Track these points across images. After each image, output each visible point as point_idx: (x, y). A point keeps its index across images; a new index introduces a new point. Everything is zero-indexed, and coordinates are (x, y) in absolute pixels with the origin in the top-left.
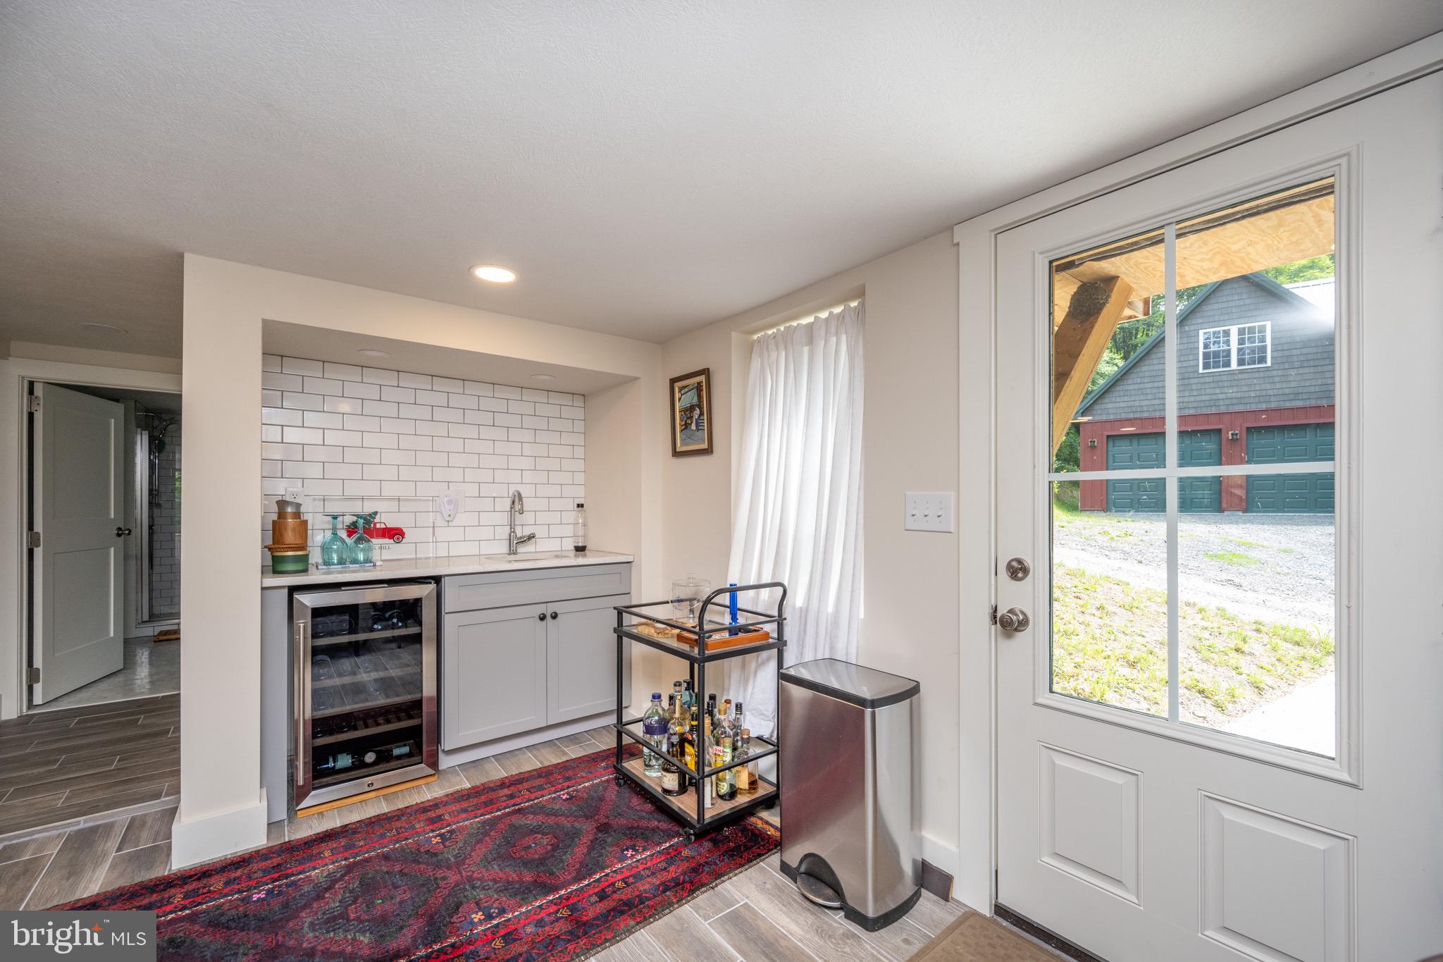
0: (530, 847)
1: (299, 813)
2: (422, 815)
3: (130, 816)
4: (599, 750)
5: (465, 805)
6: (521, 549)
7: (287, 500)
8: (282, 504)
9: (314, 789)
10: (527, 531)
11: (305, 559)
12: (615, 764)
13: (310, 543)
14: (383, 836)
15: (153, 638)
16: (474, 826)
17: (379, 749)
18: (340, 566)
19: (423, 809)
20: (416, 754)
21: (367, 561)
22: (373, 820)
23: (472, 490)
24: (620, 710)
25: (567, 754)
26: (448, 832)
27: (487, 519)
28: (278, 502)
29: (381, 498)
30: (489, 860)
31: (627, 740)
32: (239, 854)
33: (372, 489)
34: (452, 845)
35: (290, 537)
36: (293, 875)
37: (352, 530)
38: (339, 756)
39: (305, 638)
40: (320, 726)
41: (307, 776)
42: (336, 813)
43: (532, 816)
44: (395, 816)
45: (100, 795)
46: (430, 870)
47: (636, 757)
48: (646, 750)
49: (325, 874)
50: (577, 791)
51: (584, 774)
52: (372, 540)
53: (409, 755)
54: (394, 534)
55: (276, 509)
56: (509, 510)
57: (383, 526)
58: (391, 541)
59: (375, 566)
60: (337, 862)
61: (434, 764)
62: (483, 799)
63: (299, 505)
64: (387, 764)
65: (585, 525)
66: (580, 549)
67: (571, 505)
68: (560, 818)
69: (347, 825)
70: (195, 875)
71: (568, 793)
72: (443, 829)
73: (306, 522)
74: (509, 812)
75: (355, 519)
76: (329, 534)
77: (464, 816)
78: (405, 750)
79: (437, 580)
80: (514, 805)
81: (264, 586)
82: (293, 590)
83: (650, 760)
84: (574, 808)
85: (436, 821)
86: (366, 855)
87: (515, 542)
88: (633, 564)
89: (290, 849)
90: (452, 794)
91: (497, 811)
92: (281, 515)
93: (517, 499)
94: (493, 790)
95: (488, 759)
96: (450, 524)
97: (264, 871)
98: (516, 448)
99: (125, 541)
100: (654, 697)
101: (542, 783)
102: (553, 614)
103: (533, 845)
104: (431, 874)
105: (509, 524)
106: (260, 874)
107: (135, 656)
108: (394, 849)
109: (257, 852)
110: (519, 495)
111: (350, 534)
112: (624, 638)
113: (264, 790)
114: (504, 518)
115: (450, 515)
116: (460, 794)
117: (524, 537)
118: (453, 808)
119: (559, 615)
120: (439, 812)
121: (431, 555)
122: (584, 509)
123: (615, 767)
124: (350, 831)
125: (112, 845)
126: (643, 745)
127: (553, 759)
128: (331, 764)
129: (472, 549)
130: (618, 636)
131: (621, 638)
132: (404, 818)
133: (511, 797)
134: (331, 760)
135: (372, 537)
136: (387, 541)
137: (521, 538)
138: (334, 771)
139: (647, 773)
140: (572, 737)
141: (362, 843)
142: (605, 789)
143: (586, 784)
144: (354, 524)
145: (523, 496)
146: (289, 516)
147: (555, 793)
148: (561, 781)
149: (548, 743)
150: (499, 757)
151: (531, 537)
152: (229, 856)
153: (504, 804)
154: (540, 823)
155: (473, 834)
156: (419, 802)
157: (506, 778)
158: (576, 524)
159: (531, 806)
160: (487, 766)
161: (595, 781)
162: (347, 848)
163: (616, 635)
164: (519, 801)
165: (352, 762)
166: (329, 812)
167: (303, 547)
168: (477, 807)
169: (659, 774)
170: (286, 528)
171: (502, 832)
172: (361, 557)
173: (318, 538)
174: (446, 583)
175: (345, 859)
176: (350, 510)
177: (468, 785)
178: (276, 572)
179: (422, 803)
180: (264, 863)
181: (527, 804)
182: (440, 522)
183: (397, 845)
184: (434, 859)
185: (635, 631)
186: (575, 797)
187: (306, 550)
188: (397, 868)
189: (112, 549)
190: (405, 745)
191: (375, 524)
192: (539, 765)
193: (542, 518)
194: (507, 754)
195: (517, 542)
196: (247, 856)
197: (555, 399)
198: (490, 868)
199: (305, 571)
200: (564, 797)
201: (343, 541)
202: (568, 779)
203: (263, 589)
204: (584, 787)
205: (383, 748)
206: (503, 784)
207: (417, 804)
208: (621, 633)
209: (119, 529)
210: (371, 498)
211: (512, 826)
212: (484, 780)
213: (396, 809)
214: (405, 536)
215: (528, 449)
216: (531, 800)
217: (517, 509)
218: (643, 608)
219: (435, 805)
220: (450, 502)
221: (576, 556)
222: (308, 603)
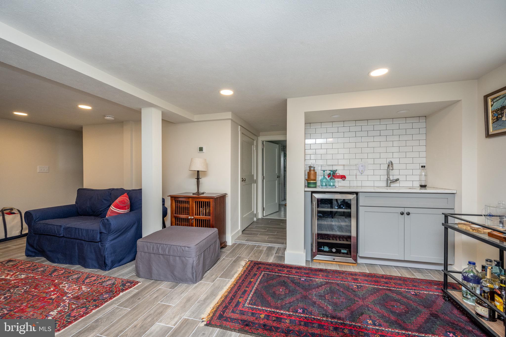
0: (394, 306)
1: (314, 260)
2: (351, 276)
3: (278, 247)
4: (433, 280)
5: (367, 278)
6: (392, 185)
7: (312, 166)
8: (310, 167)
9: (318, 254)
10: (395, 178)
11: (315, 183)
12: (443, 289)
13: (317, 179)
14: (337, 277)
15: (284, 205)
16: (370, 288)
17: (337, 248)
18: (325, 187)
19: (351, 274)
20: (349, 254)
21: (333, 186)
22: (335, 271)
23: (371, 161)
24: (446, 265)
25: (415, 275)
26: (360, 285)
27: (377, 172)
28: (309, 167)
29: (338, 165)
30: (376, 303)
31: (450, 280)
32: (299, 266)
33: (335, 162)
34: (361, 291)
35: (312, 177)
36: (311, 278)
37: (329, 175)
38: (325, 247)
39: (315, 207)
40: (320, 236)
41: (316, 250)
42: (324, 264)
43: (396, 294)
44: (341, 272)
45: (273, 239)
46: (353, 296)
47: (456, 290)
48: (463, 288)
49: (320, 281)
50: (420, 293)
51: (424, 287)
52: (335, 179)
53: (347, 254)
54: (343, 177)
55: (308, 169)
56: (387, 168)
57: (339, 175)
58: (342, 180)
59: (336, 187)
60: (323, 279)
61: (356, 260)
62: (374, 279)
63: (314, 168)
64: (339, 254)
65: (426, 175)
66: (423, 186)
67: (418, 166)
68: (410, 301)
69: (327, 269)
70: (289, 267)
71: (415, 292)
72: (358, 284)
73: (316, 172)
74: (384, 288)
75: (330, 172)
76: (322, 177)
77: (366, 282)
78: (345, 251)
79: (357, 193)
80: (387, 287)
81: (305, 190)
82: (313, 192)
83: (467, 295)
84: (418, 300)
85: (356, 280)
86: (332, 281)
87: (389, 182)
88: (456, 195)
89: (311, 269)
90: (362, 273)
91: (380, 286)
92: (310, 170)
93: (390, 165)
94: (378, 277)
95: (377, 265)
96: (362, 174)
97: (305, 273)
98: (390, 144)
99: (279, 179)
100: (470, 263)
101: (401, 283)
102: (408, 213)
103: (396, 306)
104: (353, 297)
105: (387, 175)
106: (303, 273)
107: (281, 208)
108: (341, 283)
109: (303, 267)
110: (391, 162)
111: (329, 176)
112: (448, 229)
113: (305, 250)
114: (385, 172)
115: (362, 171)
116: (365, 274)
117: (394, 180)
118: (362, 278)
119: (410, 214)
120: (357, 277)
121: (355, 185)
122: (425, 168)
123: (442, 290)
124: (327, 272)
125: (274, 252)
126: (462, 285)
127: (406, 275)
128: (322, 249)
129: (371, 184)
130: (445, 227)
131: (447, 229)
132: (344, 274)
133: (386, 283)
134: (322, 247)
135: (335, 178)
136: (340, 180)
137: (392, 180)
138: (323, 251)
139: (465, 301)
140: (418, 269)
141: (331, 277)
142: (436, 299)
143: (425, 292)
144: (330, 174)
145: (393, 163)
146: (312, 170)
147: (408, 289)
148: (411, 286)
149: (404, 268)
150: (382, 266)
151: (397, 180)
152: (297, 265)
153: (383, 285)
154: (399, 299)
155: (369, 290)
156: (350, 271)
157: (384, 275)
158: (421, 175)
159: (395, 290)
160: (376, 268)
161: (430, 293)
162: (327, 276)
163: (444, 227)
164: (390, 286)
165: (329, 250)
166: (322, 263)
167: (315, 180)
168: (371, 281)
169: (474, 304)
170: (311, 174)
171: (382, 295)
172: (332, 184)
173: (319, 178)
174: (360, 195)
175: (326, 280)
176: (328, 169)
177: (368, 272)
178: (308, 187)
179: (351, 272)
180: (304, 271)
181: (393, 289)
182: (358, 173)
183: (342, 282)
184: (354, 293)
185: (456, 226)
186: (418, 295)
187: (316, 181)
188: (341, 290)
189: (277, 181)
190: (346, 250)
191: (336, 174)
192: (400, 275)
193: (402, 172)
194: (385, 266)
195: (390, 182)
196: (301, 267)
197: (409, 120)
198: (376, 306)
199: (316, 187)
200: (413, 293)
201: (327, 179)
202: (415, 286)
203: (305, 191)
204: (424, 293)
205: (338, 249)
206: (383, 277)
207: (349, 271)
208: (446, 227)
209: (278, 176)
210: (335, 165)
211: (386, 294)
212: (375, 272)
213: (342, 270)
214: (346, 178)
215: (396, 144)
216: (396, 288)
217: (390, 169)
218: (462, 216)
219: (355, 274)
220: (362, 166)
221: (420, 189)
222: (316, 197)
